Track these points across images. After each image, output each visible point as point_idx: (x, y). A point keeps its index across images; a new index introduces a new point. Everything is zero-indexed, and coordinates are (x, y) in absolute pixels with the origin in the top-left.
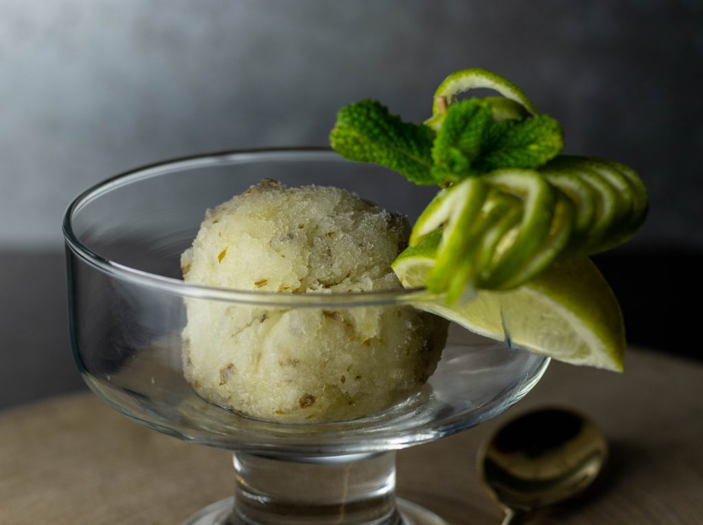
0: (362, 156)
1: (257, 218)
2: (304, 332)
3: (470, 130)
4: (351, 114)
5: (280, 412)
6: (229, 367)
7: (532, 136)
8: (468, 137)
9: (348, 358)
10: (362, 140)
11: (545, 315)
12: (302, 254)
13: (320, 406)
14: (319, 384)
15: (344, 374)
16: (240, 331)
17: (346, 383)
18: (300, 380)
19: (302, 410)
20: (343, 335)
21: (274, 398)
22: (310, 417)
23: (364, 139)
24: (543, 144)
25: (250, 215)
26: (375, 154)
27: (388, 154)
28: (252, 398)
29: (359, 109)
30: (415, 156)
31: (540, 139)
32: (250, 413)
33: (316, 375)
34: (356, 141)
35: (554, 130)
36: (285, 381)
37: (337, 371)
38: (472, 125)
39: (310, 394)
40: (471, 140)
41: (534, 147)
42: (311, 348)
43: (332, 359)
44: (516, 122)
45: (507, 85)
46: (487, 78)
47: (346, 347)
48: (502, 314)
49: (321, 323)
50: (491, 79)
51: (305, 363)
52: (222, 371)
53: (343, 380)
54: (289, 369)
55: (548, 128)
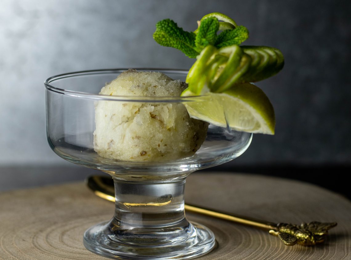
0: (166, 43)
1: (125, 81)
2: (142, 123)
3: (210, 31)
4: (161, 25)
5: (132, 158)
6: (111, 141)
7: (236, 34)
8: (210, 34)
9: (160, 136)
10: (165, 36)
11: (241, 110)
12: (143, 93)
13: (149, 155)
14: (148, 147)
15: (159, 143)
16: (116, 126)
17: (160, 147)
18: (141, 145)
19: (141, 157)
20: (159, 126)
21: (130, 153)
22: (144, 160)
23: (166, 36)
24: (240, 37)
25: (122, 80)
26: (171, 42)
27: (177, 42)
28: (121, 153)
29: (164, 22)
30: (188, 44)
31: (239, 35)
32: (120, 159)
33: (147, 143)
34: (163, 37)
35: (245, 31)
36: (135, 146)
37: (156, 142)
38: (211, 28)
39: (145, 150)
40: (210, 35)
41: (236, 38)
42: (145, 131)
43: (154, 136)
44: (230, 30)
45: (228, 18)
46: (220, 15)
47: (160, 131)
48: (224, 113)
49: (150, 120)
50: (222, 16)
51: (143, 138)
52: (108, 144)
53: (159, 146)
54: (136, 140)
55: (242, 30)
